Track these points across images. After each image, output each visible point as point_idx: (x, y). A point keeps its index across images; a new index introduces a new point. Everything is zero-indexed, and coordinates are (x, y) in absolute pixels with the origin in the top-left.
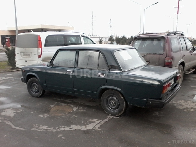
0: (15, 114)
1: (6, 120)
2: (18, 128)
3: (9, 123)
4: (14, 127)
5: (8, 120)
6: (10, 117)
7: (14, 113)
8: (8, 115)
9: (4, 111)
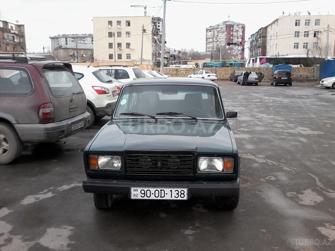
0: (303, 192)
1: (321, 188)
2: (313, 176)
3: (319, 183)
4: (317, 179)
5: (319, 187)
6: (313, 190)
7: (302, 194)
8: (315, 193)
9: (315, 202)
